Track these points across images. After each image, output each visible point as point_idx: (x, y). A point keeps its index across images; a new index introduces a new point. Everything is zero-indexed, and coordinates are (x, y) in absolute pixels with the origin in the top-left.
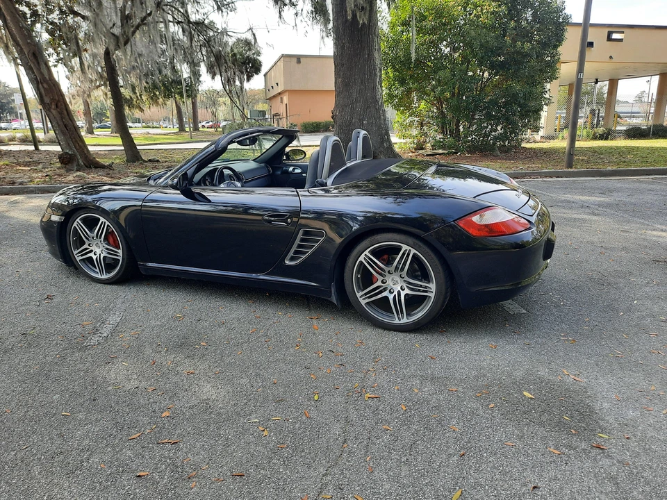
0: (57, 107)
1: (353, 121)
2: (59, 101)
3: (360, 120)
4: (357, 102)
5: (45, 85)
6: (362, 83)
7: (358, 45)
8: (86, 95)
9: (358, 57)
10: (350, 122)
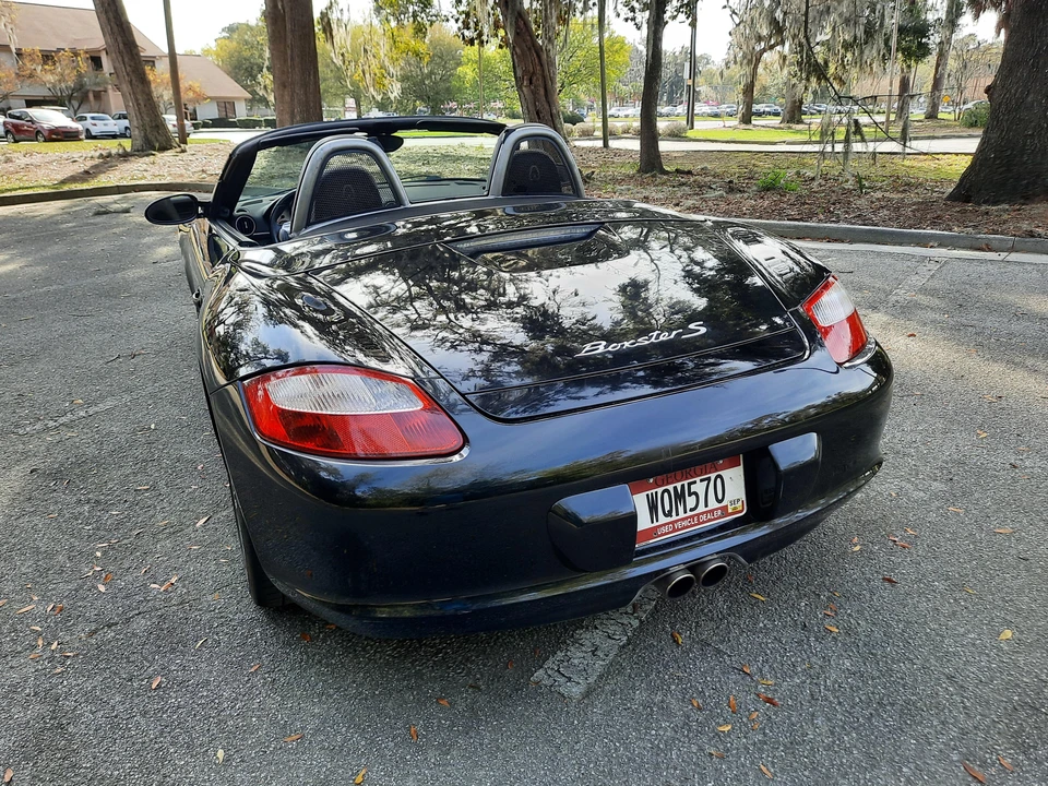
0: (531, 83)
2: (534, 73)
5: (518, 50)
8: (745, 61)
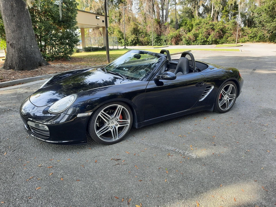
1: (27, 46)
3: (30, 45)
4: (27, 36)
6: (27, 26)
7: (21, 6)
9: (23, 12)
10: (25, 47)
